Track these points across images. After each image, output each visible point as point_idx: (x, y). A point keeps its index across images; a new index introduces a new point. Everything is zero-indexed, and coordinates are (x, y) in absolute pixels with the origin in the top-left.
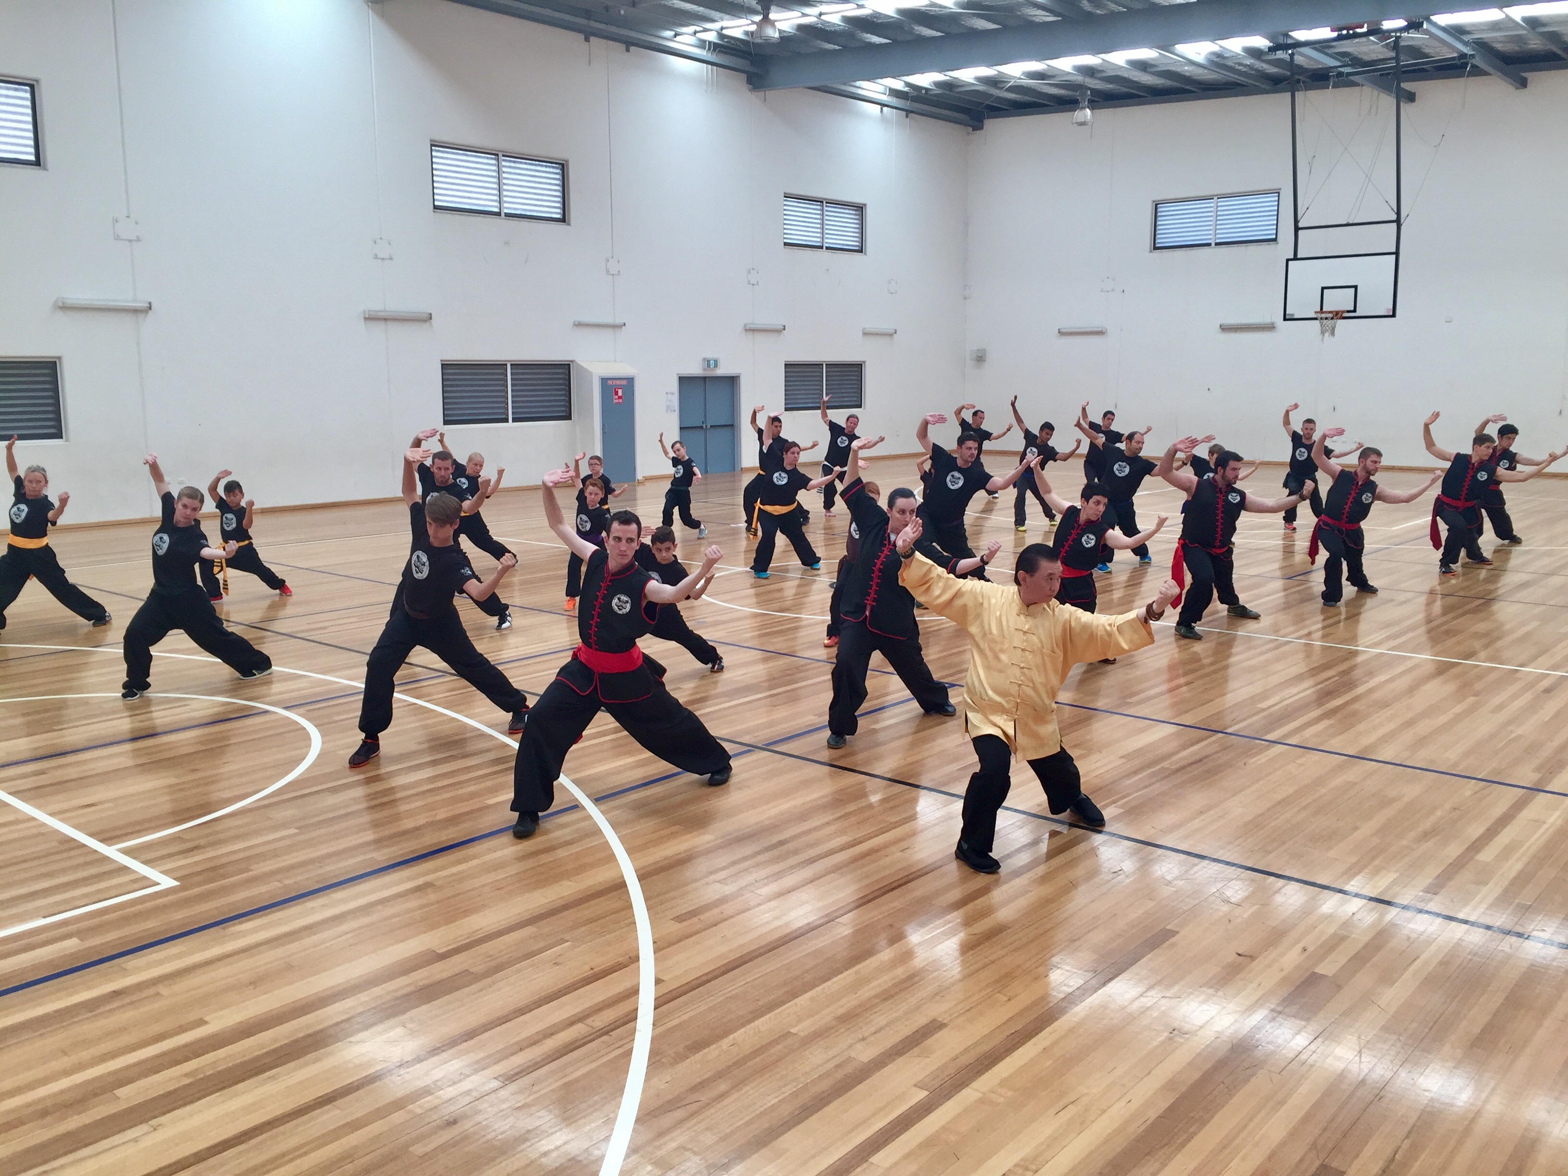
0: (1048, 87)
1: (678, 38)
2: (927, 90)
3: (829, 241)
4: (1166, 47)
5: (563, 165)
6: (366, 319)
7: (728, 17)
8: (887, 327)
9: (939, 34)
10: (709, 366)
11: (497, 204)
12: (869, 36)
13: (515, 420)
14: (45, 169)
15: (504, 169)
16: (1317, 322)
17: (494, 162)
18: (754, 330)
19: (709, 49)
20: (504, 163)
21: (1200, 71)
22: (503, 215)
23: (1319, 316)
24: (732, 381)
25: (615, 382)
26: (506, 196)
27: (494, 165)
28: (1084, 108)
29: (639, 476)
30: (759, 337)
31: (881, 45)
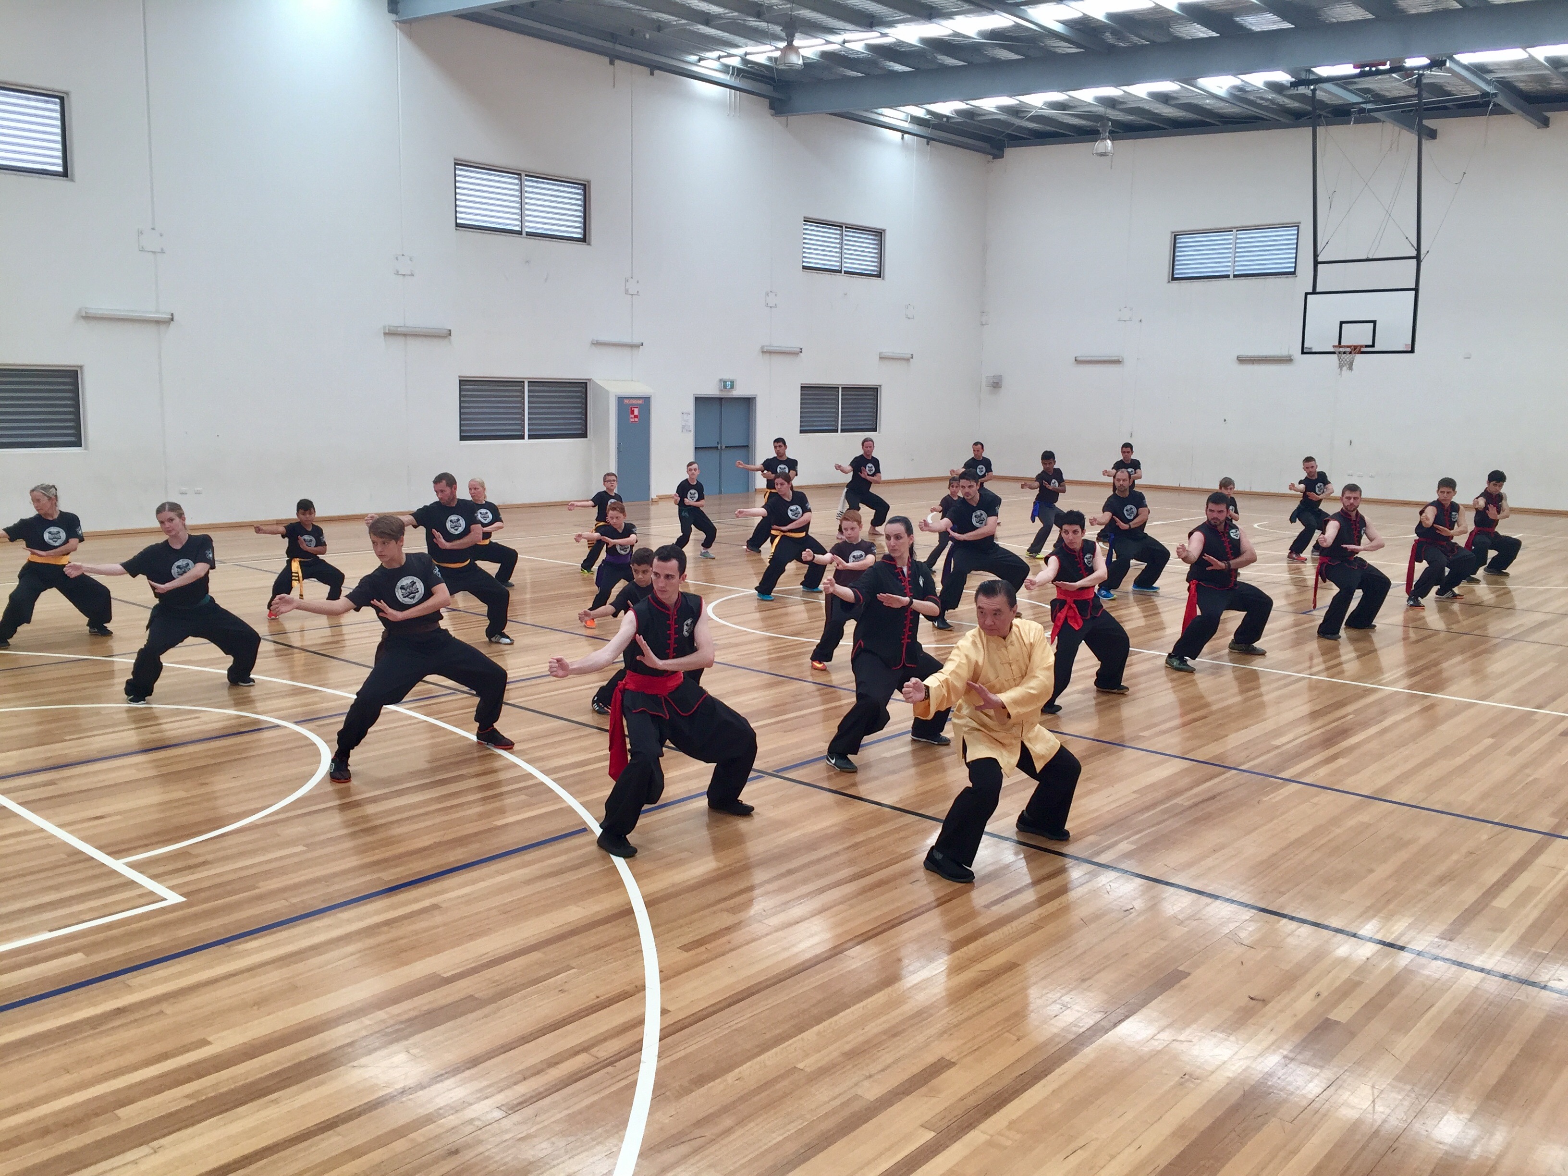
0: (1069, 117)
1: (702, 63)
2: (948, 117)
3: (848, 266)
4: (1189, 80)
5: (585, 185)
6: (385, 334)
7: (752, 42)
8: (905, 351)
9: (962, 63)
10: (725, 387)
11: (518, 223)
12: (891, 64)
13: (530, 437)
14: (72, 180)
15: (527, 189)
16: (1335, 356)
17: (517, 181)
18: (770, 353)
19: (733, 74)
20: (527, 183)
21: (1222, 104)
22: (524, 233)
23: (1337, 350)
24: (748, 402)
25: (631, 401)
26: (528, 215)
27: (517, 184)
28: (1105, 139)
29: (653, 495)
30: (777, 360)
31: (904, 73)
